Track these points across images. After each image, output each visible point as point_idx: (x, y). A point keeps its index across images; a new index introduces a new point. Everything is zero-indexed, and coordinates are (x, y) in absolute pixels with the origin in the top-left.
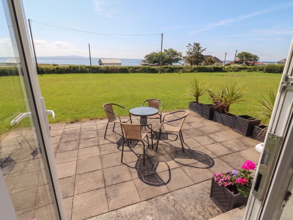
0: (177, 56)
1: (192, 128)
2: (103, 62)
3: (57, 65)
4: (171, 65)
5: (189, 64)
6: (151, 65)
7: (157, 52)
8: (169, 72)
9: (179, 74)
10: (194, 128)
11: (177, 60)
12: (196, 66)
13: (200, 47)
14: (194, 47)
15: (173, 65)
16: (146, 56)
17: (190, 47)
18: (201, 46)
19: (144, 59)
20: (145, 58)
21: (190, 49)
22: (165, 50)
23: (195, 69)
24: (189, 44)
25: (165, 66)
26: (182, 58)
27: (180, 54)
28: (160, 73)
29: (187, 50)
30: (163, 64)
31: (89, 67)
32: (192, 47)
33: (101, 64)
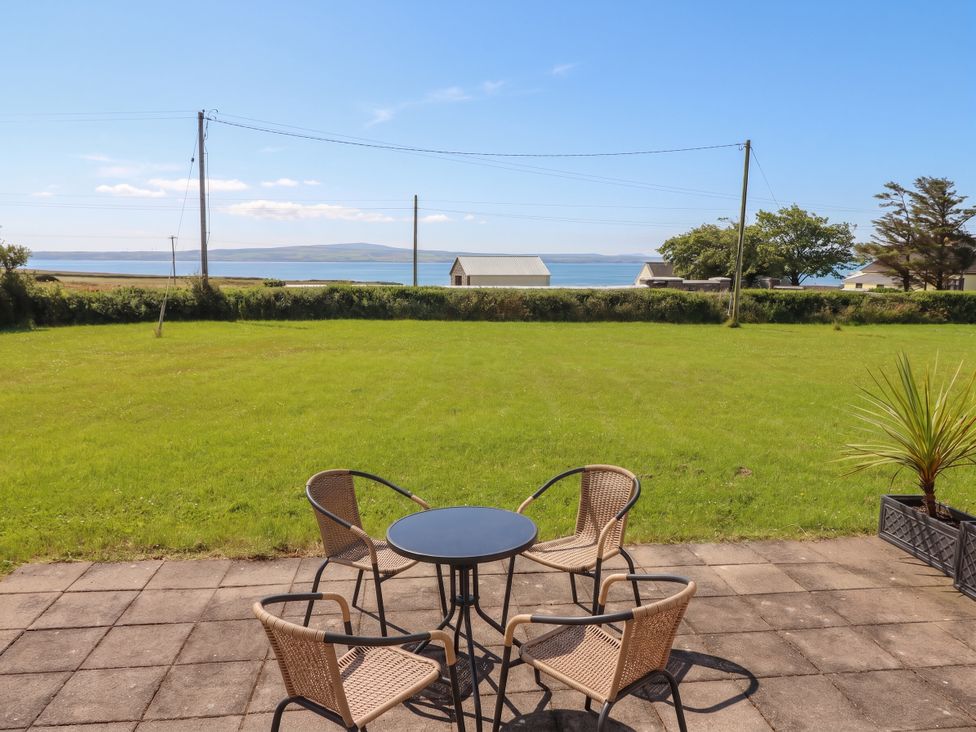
0: (824, 244)
1: (892, 663)
2: (469, 268)
3: (280, 284)
4: (795, 282)
5: (889, 283)
6: (690, 287)
7: (723, 226)
8: (781, 318)
9: (838, 329)
10: (903, 668)
11: (824, 263)
12: (931, 289)
13: (954, 198)
14: (921, 199)
15: (805, 288)
16: (670, 245)
17: (897, 199)
18: (956, 191)
19: (659, 258)
20: (662, 250)
21: (897, 209)
22: (766, 217)
23: (925, 306)
24: (894, 187)
25: (760, 291)
26: (852, 251)
27: (842, 234)
28: (733, 326)
29: (880, 214)
30: (750, 281)
31: (403, 294)
32: (906, 195)
33: (458, 281)
